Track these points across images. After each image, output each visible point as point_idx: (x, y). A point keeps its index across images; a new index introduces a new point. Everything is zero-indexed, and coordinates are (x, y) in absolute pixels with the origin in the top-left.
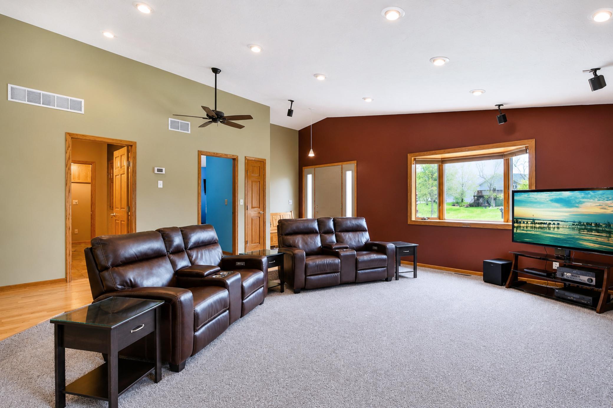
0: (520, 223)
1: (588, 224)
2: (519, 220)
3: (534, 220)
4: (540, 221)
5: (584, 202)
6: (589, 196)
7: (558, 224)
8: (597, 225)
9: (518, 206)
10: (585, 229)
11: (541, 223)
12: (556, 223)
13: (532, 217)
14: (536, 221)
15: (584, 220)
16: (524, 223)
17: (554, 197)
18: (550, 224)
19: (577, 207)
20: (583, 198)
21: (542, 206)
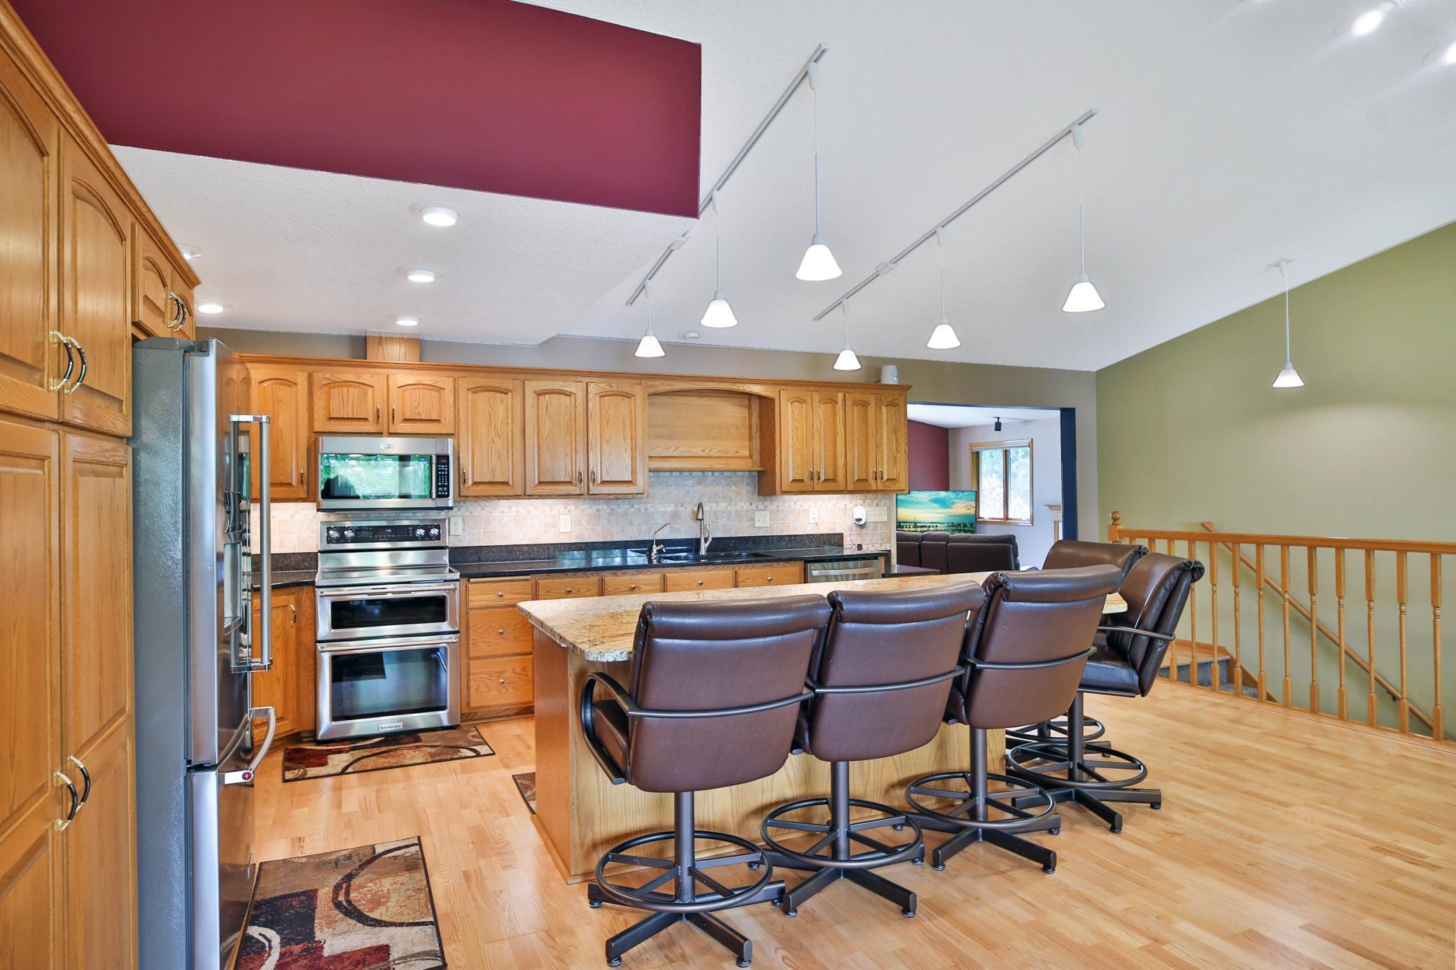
0: (903, 527)
1: (959, 525)
2: (902, 524)
3: (916, 523)
4: (921, 524)
5: (956, 502)
6: (959, 496)
7: (937, 526)
8: (965, 525)
9: (902, 507)
10: (957, 530)
11: (923, 526)
12: (935, 525)
13: (912, 520)
14: (918, 524)
15: (956, 521)
16: (906, 527)
17: (933, 497)
18: (930, 527)
19: (951, 508)
20: (955, 498)
21: (923, 506)
